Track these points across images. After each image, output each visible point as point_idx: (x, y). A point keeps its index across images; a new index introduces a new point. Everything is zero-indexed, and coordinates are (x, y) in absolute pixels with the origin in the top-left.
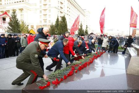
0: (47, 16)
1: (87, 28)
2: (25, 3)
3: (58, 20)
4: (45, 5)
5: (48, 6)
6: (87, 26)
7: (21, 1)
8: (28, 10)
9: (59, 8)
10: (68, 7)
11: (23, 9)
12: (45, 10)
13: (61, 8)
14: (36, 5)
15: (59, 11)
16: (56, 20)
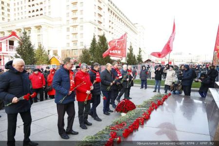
0: (78, 35)
1: (140, 52)
2: (44, 18)
3: (94, 41)
4: (75, 19)
5: (78, 20)
6: (140, 49)
7: (39, 15)
8: (49, 27)
9: (97, 23)
10: (110, 21)
11: (41, 27)
12: (75, 26)
13: (100, 22)
14: (60, 20)
15: (97, 27)
16: (91, 42)
